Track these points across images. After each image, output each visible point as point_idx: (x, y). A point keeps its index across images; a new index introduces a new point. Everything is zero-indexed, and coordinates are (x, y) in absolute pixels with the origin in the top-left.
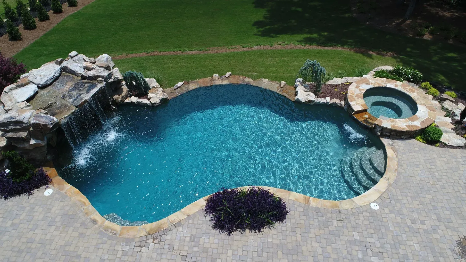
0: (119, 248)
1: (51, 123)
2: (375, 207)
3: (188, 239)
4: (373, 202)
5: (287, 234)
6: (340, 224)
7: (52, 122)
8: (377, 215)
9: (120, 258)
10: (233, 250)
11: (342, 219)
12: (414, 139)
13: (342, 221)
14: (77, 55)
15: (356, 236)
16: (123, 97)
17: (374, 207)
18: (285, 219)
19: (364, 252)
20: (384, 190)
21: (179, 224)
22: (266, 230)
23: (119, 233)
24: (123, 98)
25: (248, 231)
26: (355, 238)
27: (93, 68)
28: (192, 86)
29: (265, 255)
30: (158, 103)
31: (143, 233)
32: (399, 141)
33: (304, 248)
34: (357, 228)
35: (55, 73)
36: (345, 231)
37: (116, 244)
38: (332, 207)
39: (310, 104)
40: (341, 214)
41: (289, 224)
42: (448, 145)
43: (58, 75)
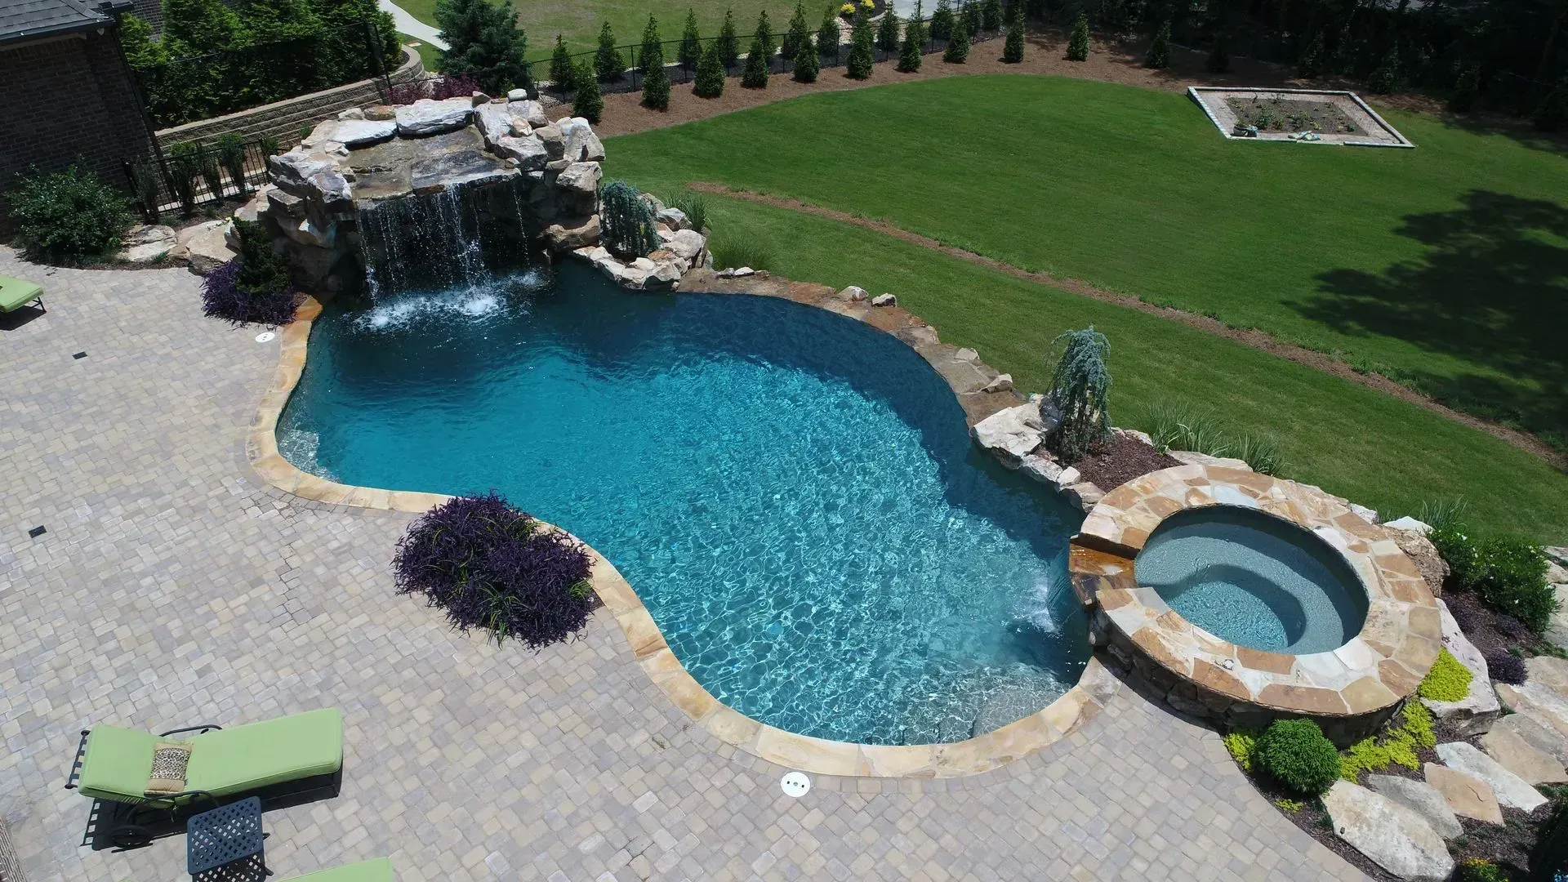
0: (227, 482)
1: (333, 195)
2: (795, 786)
3: (334, 544)
4: (807, 774)
5: (503, 675)
6: (646, 750)
7: (336, 193)
8: (770, 806)
9: (209, 498)
10: (371, 620)
11: (667, 745)
12: (1216, 735)
13: (662, 746)
14: (523, 99)
15: (646, 801)
16: (573, 236)
17: (791, 783)
18: (546, 645)
19: (607, 850)
20: (886, 774)
21: (356, 512)
22: (478, 634)
23: (259, 460)
24: (573, 240)
25: (445, 610)
26: (636, 804)
27: (522, 134)
28: (763, 289)
29: (408, 674)
30: (637, 285)
31: (289, 487)
32: (1147, 704)
33: (495, 727)
34: (674, 789)
35: (448, 117)
36: (637, 773)
37: (232, 475)
38: (685, 703)
39: (1003, 461)
40: (682, 732)
41: (539, 660)
42: (1338, 832)
43: (452, 122)
